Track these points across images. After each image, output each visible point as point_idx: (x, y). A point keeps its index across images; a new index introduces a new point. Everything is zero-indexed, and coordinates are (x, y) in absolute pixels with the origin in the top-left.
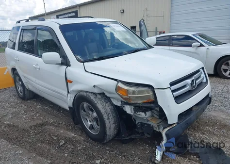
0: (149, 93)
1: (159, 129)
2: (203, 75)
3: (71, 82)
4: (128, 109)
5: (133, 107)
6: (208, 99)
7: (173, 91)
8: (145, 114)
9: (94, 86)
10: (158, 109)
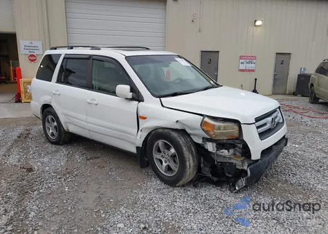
0: (234, 129)
1: (243, 166)
2: (280, 115)
3: (144, 118)
4: (210, 147)
5: (215, 144)
6: (285, 141)
7: (258, 127)
8: (229, 151)
9: (177, 121)
10: (241, 146)
